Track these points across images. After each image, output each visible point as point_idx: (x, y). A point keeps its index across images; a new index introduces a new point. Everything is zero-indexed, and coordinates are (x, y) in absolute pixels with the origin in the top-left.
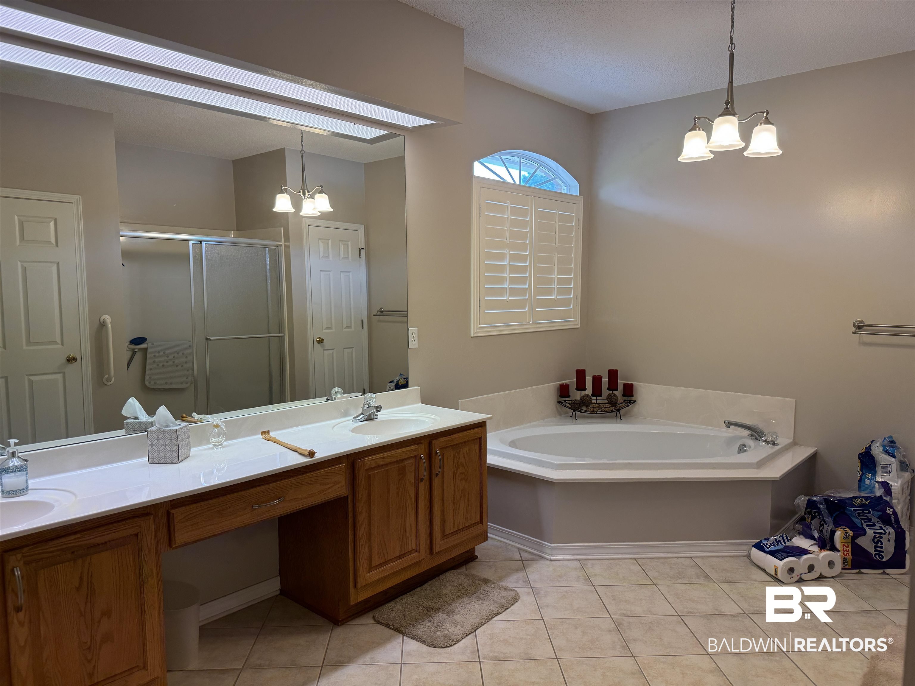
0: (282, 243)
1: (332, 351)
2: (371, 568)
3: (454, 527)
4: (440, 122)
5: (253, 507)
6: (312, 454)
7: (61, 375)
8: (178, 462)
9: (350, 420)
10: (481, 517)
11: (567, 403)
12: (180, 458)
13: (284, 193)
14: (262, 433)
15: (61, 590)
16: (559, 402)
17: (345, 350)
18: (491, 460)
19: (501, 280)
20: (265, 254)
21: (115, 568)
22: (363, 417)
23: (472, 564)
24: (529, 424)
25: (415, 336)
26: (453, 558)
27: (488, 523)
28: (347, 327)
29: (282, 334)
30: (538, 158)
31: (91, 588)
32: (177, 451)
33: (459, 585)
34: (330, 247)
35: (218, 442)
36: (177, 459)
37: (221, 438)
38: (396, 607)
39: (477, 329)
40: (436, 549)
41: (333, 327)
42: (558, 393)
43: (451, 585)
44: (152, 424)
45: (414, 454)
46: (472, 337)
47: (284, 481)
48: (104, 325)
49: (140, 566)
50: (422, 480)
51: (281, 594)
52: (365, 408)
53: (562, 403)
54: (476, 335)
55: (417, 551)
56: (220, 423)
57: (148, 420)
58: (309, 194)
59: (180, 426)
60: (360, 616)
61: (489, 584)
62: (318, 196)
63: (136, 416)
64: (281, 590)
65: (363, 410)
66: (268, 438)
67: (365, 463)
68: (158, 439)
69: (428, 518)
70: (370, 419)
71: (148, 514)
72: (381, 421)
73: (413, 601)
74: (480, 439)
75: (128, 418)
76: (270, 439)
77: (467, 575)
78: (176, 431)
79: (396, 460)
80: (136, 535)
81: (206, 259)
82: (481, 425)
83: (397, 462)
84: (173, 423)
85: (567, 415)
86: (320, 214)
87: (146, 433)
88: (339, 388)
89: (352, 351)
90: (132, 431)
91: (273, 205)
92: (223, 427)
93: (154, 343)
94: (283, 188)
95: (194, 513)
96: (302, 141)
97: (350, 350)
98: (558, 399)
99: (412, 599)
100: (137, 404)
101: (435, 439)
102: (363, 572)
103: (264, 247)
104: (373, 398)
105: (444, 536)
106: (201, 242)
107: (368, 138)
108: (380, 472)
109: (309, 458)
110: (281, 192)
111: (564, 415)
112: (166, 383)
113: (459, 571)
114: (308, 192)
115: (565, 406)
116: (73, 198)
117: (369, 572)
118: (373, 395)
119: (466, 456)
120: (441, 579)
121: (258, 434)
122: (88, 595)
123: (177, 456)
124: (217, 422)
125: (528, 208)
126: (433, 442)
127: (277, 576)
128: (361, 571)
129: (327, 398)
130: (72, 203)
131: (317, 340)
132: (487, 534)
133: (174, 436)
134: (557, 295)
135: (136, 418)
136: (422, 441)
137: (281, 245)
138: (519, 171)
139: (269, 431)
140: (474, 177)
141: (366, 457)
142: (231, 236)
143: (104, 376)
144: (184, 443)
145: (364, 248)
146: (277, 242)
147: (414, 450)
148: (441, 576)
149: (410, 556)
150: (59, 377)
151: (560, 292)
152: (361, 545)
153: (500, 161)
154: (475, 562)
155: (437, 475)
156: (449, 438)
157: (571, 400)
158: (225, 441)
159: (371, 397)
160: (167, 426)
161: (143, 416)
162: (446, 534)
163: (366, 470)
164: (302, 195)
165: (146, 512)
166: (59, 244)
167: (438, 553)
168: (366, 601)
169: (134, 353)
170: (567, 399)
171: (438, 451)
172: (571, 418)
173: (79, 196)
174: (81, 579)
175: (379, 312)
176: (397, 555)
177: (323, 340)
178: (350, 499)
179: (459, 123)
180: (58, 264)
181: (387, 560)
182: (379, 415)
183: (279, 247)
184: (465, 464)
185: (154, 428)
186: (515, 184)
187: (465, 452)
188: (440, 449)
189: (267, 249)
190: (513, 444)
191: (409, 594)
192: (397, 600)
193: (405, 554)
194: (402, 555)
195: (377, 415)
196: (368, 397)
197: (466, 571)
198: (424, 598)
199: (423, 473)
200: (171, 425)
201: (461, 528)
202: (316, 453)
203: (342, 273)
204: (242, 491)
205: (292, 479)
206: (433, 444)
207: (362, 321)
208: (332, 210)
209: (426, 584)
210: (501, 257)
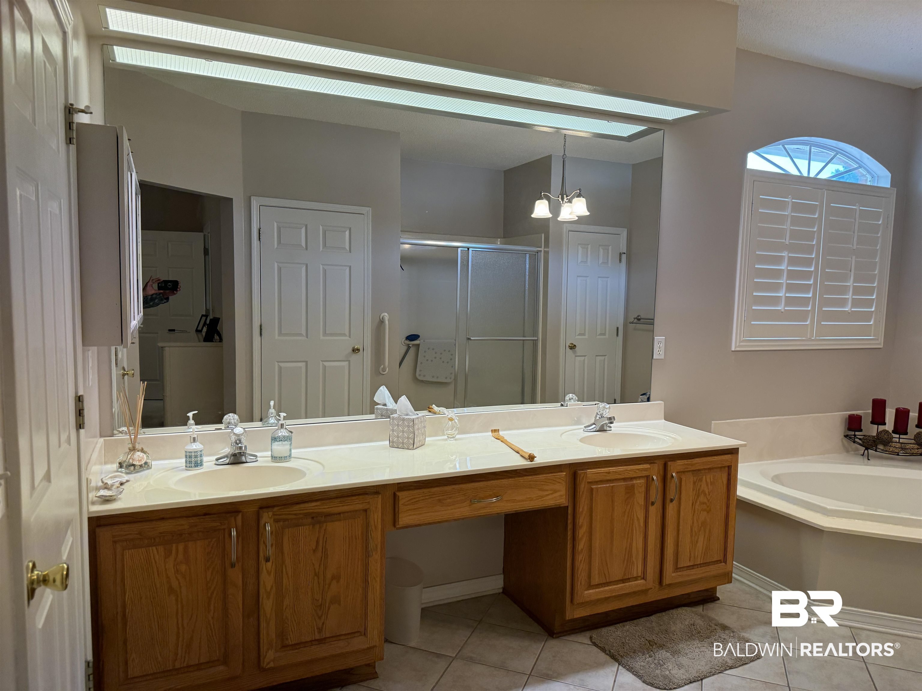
0: (542, 249)
1: (583, 358)
2: (590, 586)
3: (690, 560)
4: (705, 112)
5: (471, 501)
6: (531, 458)
7: (347, 362)
8: (413, 449)
9: (582, 428)
10: (725, 555)
11: (857, 438)
12: (415, 445)
13: (542, 199)
14: (492, 430)
15: (301, 549)
16: (846, 436)
17: (597, 357)
18: (742, 492)
19: (776, 287)
20: (525, 261)
21: (346, 539)
22: (595, 427)
23: (711, 605)
24: (802, 458)
25: (661, 346)
26: (689, 594)
27: (734, 562)
28: (601, 334)
29: (536, 338)
30: (835, 145)
31: (325, 552)
32: (413, 438)
33: (691, 624)
34: (589, 253)
35: (451, 435)
36: (412, 446)
37: (454, 431)
38: (616, 633)
39: (741, 342)
40: (667, 580)
41: (587, 333)
42: (845, 426)
43: (682, 623)
44: (394, 411)
45: (645, 473)
46: (732, 351)
47: (503, 480)
48: (383, 322)
49: (366, 540)
50: (653, 504)
51: (503, 592)
52: (598, 418)
53: (850, 438)
54: (738, 349)
55: (643, 579)
56: (454, 416)
57: (394, 407)
58: (567, 199)
59: (418, 416)
60: (577, 633)
61: (727, 631)
62: (575, 200)
63: (384, 402)
64: (504, 589)
65: (595, 420)
66: (497, 437)
67: (588, 475)
68: (398, 425)
69: (658, 545)
70: (602, 430)
71: (377, 493)
72: (616, 434)
73: (636, 631)
74: (729, 467)
75: (378, 404)
76: (499, 438)
77: (702, 616)
78: (413, 419)
79: (623, 477)
80: (366, 511)
81: (472, 264)
82: (733, 452)
83: (625, 479)
84: (411, 412)
85: (857, 452)
86: (577, 218)
87: (389, 419)
88: (574, 395)
89: (605, 359)
90: (380, 416)
91: (532, 210)
92: (456, 421)
93: (426, 340)
94: (543, 194)
95: (417, 498)
96: (564, 146)
97: (602, 358)
98: (845, 432)
99: (635, 628)
100: (387, 392)
101: (672, 461)
102: (581, 588)
103: (524, 253)
104: (606, 409)
105: (677, 569)
106: (468, 249)
107: (625, 135)
108: (603, 487)
109: (529, 461)
110: (540, 198)
111: (853, 452)
112: (433, 377)
113: (694, 609)
114: (567, 196)
115: (854, 442)
116: (364, 210)
117: (588, 589)
118: (607, 405)
119: (709, 484)
120: (672, 614)
121: (487, 432)
122: (322, 557)
123: (412, 442)
124: (452, 416)
125: (817, 203)
126: (669, 463)
127: (501, 574)
128: (578, 587)
129: (561, 404)
130: (364, 214)
131: (569, 346)
132: (732, 574)
133: (411, 424)
134: (852, 307)
135: (385, 405)
136: (656, 461)
137: (541, 251)
138: (807, 162)
139: (499, 430)
140: (747, 170)
141: (588, 469)
142: (498, 243)
143: (380, 366)
144: (420, 432)
145: (626, 252)
146: (538, 248)
147: (645, 470)
148: (671, 611)
149: (635, 582)
150: (346, 364)
151: (856, 302)
152: (579, 560)
153: (783, 151)
154: (714, 604)
155: (672, 501)
156: (689, 461)
157: (864, 435)
158: (458, 434)
159: (604, 407)
160: (407, 415)
161: (391, 404)
162: (679, 567)
163: (589, 483)
164: (560, 200)
165: (375, 491)
166: (352, 251)
167: (669, 585)
168: (584, 619)
169: (409, 348)
170: (857, 433)
171: (674, 474)
172: (862, 456)
173: (369, 208)
174: (317, 542)
175: (636, 320)
176: (620, 578)
177: (575, 346)
178: (570, 511)
179: (727, 111)
180: (350, 267)
181: (608, 581)
182: (613, 427)
183: (539, 253)
184: (707, 493)
185: (395, 416)
186: (801, 177)
187: (708, 480)
188: (677, 472)
189: (528, 255)
190: (777, 479)
191: (632, 621)
192: (618, 625)
193: (629, 579)
194: (625, 579)
195: (611, 427)
196: (601, 406)
197: (703, 611)
198: (649, 630)
199: (655, 494)
200: (410, 414)
201: (699, 563)
202: (536, 457)
203: (599, 279)
204: (462, 483)
205: (510, 479)
206: (669, 466)
207: (618, 328)
208: (588, 214)
209: (654, 615)
210: (778, 260)
